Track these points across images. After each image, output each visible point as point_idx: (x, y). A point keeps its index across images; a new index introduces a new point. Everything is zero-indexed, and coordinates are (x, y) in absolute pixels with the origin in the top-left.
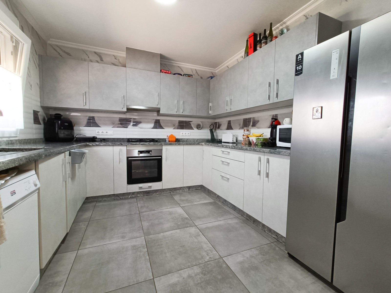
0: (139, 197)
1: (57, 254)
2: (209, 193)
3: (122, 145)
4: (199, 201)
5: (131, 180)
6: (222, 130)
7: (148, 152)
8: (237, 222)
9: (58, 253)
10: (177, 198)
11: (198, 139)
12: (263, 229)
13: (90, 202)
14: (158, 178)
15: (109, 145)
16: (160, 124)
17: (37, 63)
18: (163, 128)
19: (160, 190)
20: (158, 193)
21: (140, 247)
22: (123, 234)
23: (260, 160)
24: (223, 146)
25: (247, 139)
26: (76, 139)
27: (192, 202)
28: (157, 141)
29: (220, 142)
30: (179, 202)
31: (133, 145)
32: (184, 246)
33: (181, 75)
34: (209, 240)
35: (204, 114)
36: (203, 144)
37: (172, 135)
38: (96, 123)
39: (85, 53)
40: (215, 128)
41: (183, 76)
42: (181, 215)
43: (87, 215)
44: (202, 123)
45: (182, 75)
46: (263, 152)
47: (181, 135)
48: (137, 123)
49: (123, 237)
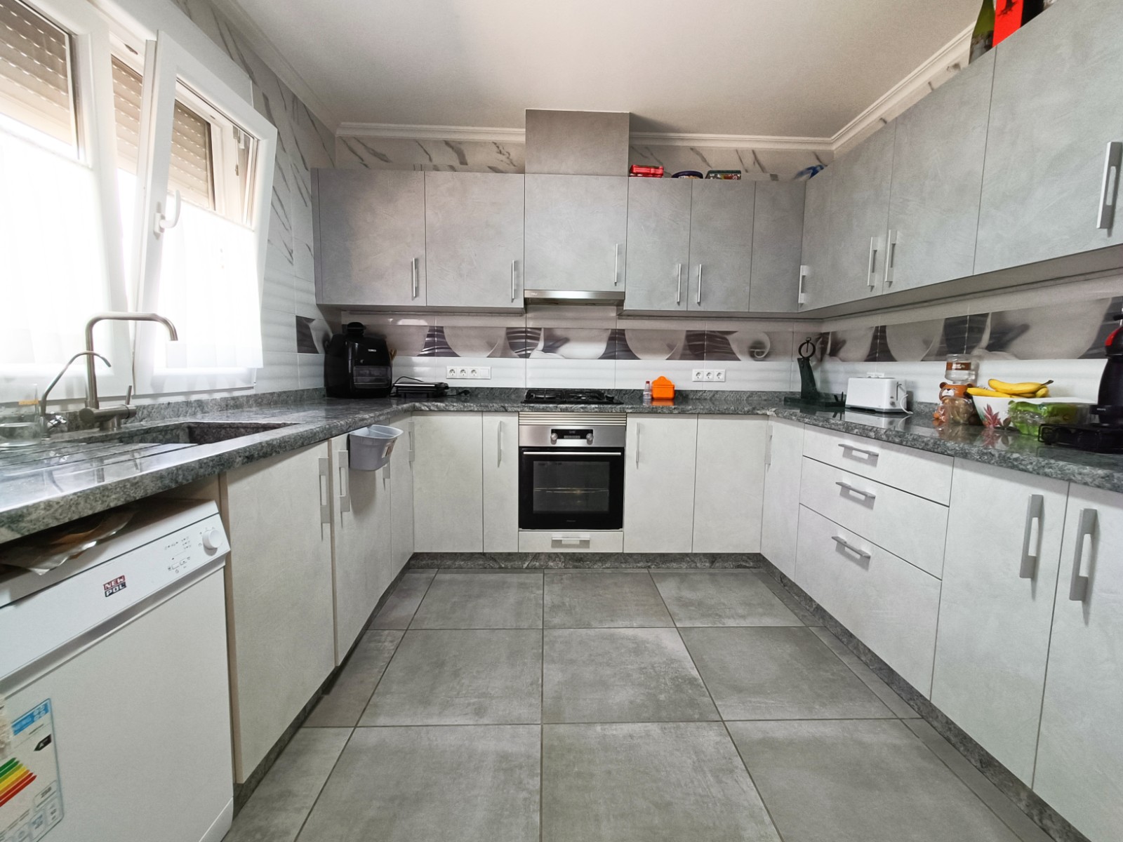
0: (551, 568)
1: (305, 725)
2: (786, 588)
3: (506, 411)
4: (743, 617)
5: (530, 519)
6: (845, 363)
7: (582, 434)
8: (897, 742)
9: (307, 723)
10: (668, 589)
11: (752, 394)
12: (1036, 818)
13: (422, 568)
14: (612, 518)
15: (471, 411)
16: (626, 346)
17: (308, 192)
18: (635, 358)
19: (616, 557)
20: (608, 565)
21: (521, 767)
22: (482, 700)
23: (1038, 509)
24: (848, 429)
25: (961, 402)
26: (397, 390)
27: (717, 614)
28: (611, 401)
29: (838, 405)
30: (674, 608)
31: (538, 410)
32: (669, 804)
33: (700, 176)
34: (768, 806)
35: (778, 306)
36: (768, 413)
37: (662, 379)
38: (447, 345)
39: (422, 147)
40: (818, 353)
41: (706, 178)
42: (673, 661)
43: (406, 608)
44: (770, 339)
45: (704, 176)
46: (1062, 479)
47: (694, 378)
48: (554, 343)
49: (479, 711)
